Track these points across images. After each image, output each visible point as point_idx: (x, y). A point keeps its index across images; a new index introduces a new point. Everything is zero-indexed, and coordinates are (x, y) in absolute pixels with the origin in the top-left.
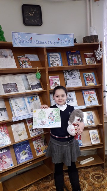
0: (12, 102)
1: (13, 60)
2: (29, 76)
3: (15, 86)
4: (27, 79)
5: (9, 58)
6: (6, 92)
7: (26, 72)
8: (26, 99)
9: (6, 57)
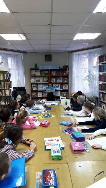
0: (38, 85)
1: (40, 73)
2: (44, 78)
3: (40, 81)
4: (44, 79)
5: (39, 72)
6: (37, 82)
7: (44, 77)
8: (43, 85)
9: (38, 72)
